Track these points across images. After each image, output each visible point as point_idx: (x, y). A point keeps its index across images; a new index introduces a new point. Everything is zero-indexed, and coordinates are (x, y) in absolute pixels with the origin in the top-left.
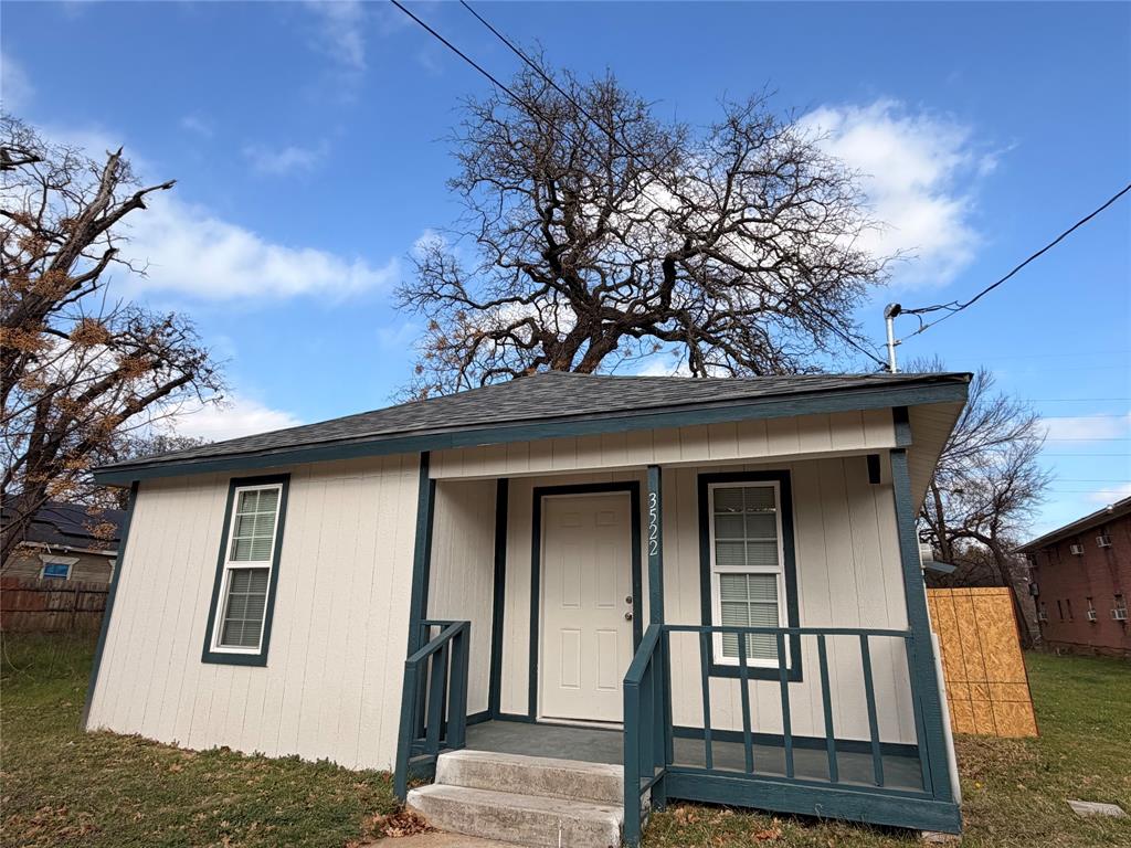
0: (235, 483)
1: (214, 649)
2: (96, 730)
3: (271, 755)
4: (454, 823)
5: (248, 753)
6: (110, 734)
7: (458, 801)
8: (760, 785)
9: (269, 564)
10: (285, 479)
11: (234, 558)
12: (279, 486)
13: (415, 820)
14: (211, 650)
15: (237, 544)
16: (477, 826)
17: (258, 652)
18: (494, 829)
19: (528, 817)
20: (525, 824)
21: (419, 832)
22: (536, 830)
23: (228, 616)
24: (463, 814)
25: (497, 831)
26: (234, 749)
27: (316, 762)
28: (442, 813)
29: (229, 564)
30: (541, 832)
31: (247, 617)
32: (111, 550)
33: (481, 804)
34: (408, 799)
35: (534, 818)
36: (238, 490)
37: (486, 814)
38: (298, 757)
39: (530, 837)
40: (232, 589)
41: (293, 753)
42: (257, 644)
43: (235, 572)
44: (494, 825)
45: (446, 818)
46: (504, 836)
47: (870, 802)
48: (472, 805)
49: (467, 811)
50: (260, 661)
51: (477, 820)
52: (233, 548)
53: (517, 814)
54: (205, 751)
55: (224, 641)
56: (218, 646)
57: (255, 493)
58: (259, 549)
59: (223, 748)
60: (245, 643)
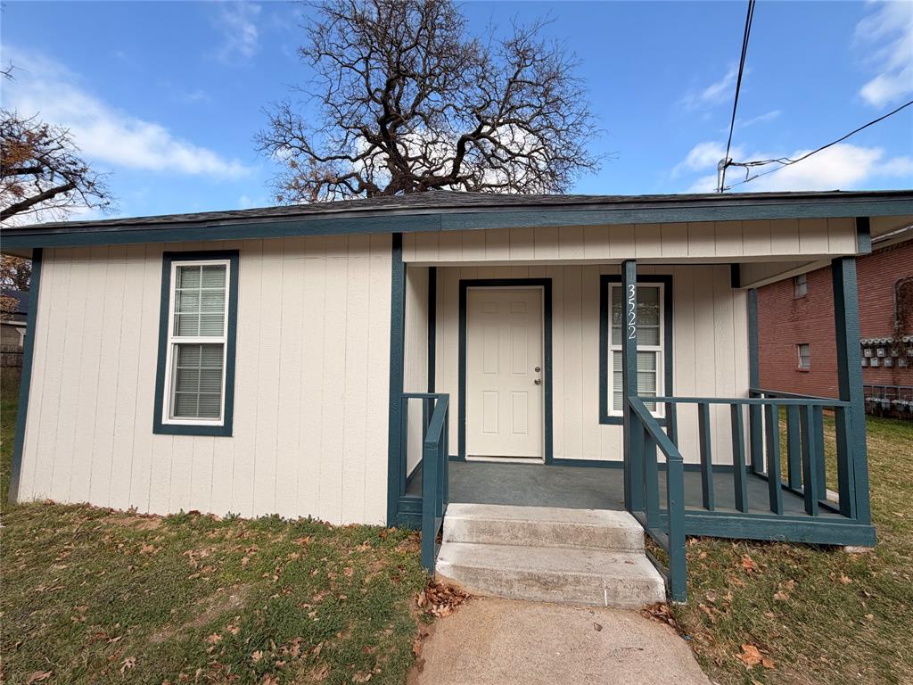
0: (169, 257)
1: (166, 421)
2: (31, 501)
3: (247, 514)
4: (491, 588)
5: (221, 515)
6: (50, 506)
7: (495, 568)
8: (722, 520)
9: (224, 340)
10: (233, 255)
11: (178, 332)
12: (227, 263)
13: (451, 590)
14: (164, 422)
15: (179, 320)
16: (517, 590)
17: (221, 423)
18: (536, 592)
19: (571, 580)
20: (568, 586)
21: (459, 603)
22: (580, 591)
23: (177, 389)
24: (501, 580)
25: (539, 594)
26: (204, 512)
27: (297, 519)
28: (477, 580)
29: (172, 339)
30: (585, 593)
31: (202, 390)
32: (16, 320)
33: (519, 570)
34: (437, 569)
35: (577, 581)
36: (174, 265)
37: (525, 579)
38: (277, 516)
39: (574, 598)
40: (180, 363)
41: (271, 512)
42: (218, 415)
43: (181, 347)
44: (536, 588)
45: (482, 584)
46: (547, 597)
47: (809, 528)
48: (510, 572)
49: (505, 578)
50: (226, 431)
51: (516, 585)
52: (175, 324)
53: (559, 577)
54: (171, 516)
55: (177, 414)
56: (170, 418)
57: (197, 268)
58: (209, 323)
59: (191, 513)
60: (203, 414)
